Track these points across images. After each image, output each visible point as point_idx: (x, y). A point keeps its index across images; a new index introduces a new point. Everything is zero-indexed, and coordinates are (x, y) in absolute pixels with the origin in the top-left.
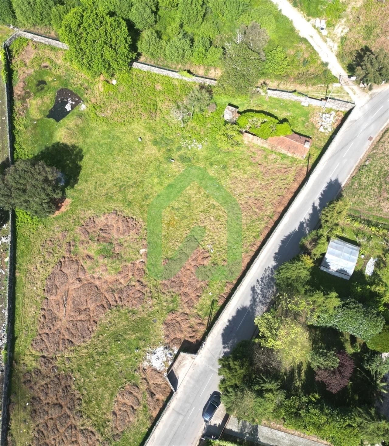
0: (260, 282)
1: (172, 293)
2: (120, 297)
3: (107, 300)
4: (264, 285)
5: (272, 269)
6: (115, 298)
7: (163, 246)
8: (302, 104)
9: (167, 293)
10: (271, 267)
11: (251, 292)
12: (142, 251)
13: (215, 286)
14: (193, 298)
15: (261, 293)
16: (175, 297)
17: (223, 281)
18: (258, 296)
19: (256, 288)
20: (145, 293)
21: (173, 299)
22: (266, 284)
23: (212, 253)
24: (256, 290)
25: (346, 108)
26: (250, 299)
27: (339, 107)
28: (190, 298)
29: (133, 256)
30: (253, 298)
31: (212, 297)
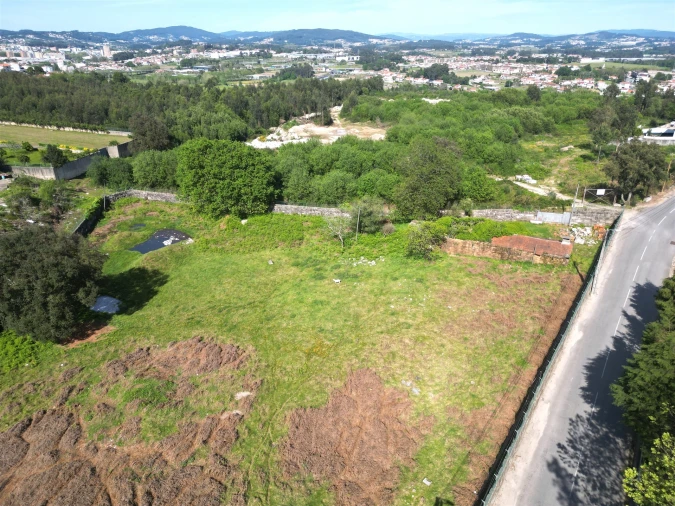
0: (571, 451)
1: (310, 485)
2: (149, 493)
3: (110, 500)
4: (586, 456)
5: (588, 419)
6: (134, 495)
7: (293, 387)
8: (532, 222)
9: (295, 485)
10: (585, 416)
11: (553, 476)
12: (241, 395)
13: (438, 462)
14: (372, 496)
15: (581, 475)
16: (319, 494)
17: (459, 450)
18: (576, 483)
19: (562, 464)
20: (229, 485)
21: (310, 499)
22: (588, 453)
23: (416, 396)
24: (565, 470)
25: (607, 219)
26: (556, 495)
27: (593, 219)
28: (364, 495)
29: (216, 405)
30: (565, 489)
31: (432, 490)
